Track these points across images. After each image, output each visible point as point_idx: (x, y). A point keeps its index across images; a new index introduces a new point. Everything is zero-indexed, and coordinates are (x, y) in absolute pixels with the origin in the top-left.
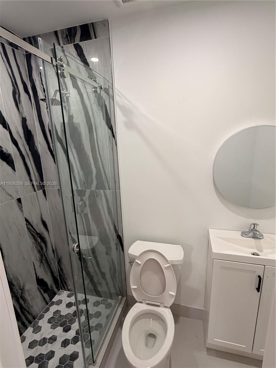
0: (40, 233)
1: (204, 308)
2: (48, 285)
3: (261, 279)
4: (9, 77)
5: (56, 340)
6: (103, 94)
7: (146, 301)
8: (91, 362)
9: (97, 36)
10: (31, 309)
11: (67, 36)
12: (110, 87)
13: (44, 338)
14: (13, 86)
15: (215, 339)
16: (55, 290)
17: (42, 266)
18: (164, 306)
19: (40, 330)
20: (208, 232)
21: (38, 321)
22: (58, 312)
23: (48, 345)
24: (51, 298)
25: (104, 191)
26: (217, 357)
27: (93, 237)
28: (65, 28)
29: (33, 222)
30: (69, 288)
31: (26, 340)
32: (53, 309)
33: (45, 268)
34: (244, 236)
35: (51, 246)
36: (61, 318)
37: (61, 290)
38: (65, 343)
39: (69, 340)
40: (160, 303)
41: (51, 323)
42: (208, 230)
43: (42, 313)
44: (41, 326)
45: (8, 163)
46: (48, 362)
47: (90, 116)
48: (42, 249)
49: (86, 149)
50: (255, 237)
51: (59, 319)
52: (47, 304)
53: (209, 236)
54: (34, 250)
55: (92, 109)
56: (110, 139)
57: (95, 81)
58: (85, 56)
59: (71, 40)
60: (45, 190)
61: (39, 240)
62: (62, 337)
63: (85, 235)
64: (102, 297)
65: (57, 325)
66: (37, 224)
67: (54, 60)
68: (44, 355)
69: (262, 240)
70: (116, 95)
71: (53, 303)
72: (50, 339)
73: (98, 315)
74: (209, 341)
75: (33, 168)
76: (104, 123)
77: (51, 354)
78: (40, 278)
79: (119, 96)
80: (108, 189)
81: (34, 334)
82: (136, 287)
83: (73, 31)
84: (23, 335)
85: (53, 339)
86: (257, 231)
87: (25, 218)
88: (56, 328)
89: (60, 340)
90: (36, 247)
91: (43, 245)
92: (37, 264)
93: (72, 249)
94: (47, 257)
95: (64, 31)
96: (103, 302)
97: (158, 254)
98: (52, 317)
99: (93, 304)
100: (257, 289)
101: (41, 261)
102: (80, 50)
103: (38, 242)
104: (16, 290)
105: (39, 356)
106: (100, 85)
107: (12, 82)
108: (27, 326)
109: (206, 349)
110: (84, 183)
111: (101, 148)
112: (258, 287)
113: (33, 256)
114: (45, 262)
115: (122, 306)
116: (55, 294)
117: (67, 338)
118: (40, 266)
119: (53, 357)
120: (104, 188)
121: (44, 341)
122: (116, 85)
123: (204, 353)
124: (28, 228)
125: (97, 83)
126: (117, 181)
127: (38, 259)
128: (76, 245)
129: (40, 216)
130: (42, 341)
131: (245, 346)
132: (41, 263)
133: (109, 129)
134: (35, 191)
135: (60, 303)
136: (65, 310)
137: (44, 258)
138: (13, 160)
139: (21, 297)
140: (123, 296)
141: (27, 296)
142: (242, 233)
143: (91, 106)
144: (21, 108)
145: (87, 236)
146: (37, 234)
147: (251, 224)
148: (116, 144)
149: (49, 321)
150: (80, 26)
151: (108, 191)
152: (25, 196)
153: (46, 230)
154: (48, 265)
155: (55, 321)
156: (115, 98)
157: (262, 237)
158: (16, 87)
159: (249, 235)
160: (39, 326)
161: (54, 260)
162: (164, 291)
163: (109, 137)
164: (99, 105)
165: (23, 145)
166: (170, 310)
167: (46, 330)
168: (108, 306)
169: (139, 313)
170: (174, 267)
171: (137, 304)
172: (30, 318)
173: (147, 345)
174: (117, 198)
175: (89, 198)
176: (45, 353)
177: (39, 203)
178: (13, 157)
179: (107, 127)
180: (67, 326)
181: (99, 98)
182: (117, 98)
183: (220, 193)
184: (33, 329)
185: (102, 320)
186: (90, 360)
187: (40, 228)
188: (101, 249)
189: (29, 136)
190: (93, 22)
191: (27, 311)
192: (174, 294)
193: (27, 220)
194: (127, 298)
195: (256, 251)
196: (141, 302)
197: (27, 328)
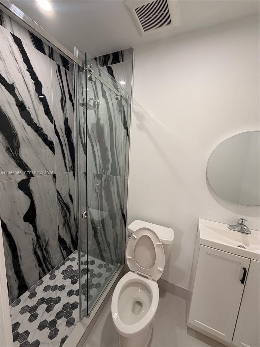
0: (67, 203)
1: (189, 289)
2: (67, 245)
3: (246, 271)
4: (60, 88)
5: (64, 289)
6: (123, 102)
7: (138, 271)
8: (86, 314)
9: (123, 60)
10: (51, 260)
11: (103, 61)
12: (129, 98)
13: (56, 285)
14: (62, 94)
15: (196, 320)
16: (72, 249)
17: (64, 228)
18: (152, 279)
19: (55, 278)
20: (198, 220)
21: (55, 271)
22: (70, 266)
23: (57, 291)
24: (68, 255)
25: (116, 177)
26: (197, 338)
27: (104, 212)
28: (102, 55)
29: (62, 194)
30: (83, 250)
31: (43, 283)
32: (68, 263)
33: (67, 231)
34: (231, 229)
35: (73, 214)
36: (71, 272)
37: (76, 250)
38: (70, 293)
39: (73, 291)
40: (149, 275)
41: (63, 275)
42: (198, 219)
43: (59, 265)
44: (56, 275)
45: (50, 148)
46: (55, 306)
47: (112, 119)
48: (66, 215)
49: (107, 143)
50: (242, 231)
51: (70, 273)
52: (64, 259)
53: (199, 224)
54: (60, 215)
55: (114, 114)
56: (125, 136)
57: (118, 90)
58: (114, 74)
59: (105, 64)
60: (75, 172)
61: (65, 209)
62: (69, 287)
63: (99, 210)
64: (105, 262)
65: (67, 277)
66: (65, 196)
67: (84, 65)
68: (53, 299)
69: (248, 235)
70: (133, 104)
71: (68, 259)
72: (60, 287)
73: (100, 275)
74: (190, 321)
75: (68, 155)
76: (121, 124)
77: (58, 300)
78: (61, 237)
79: (135, 105)
80: (119, 176)
81: (50, 280)
82: (131, 258)
83: (107, 57)
84: (42, 279)
85: (62, 288)
86: (245, 226)
87: (57, 190)
88: (66, 279)
89: (67, 290)
90: (62, 213)
91: (68, 213)
92: (61, 226)
93: (81, 216)
94: (69, 223)
95: (101, 58)
96: (105, 266)
97: (151, 233)
98: (66, 270)
99: (97, 266)
100: (241, 280)
101: (64, 225)
102: (110, 71)
103: (64, 210)
104: (41, 243)
105: (49, 299)
106: (121, 94)
107: (62, 92)
108: (46, 273)
109: (186, 327)
110: (102, 169)
111: (117, 144)
112: (242, 279)
113: (58, 219)
114: (67, 226)
115: (119, 272)
116: (72, 252)
117: (73, 289)
118: (63, 228)
119: (59, 302)
120: (116, 175)
121: (55, 288)
122: (134, 97)
123: (185, 331)
124: (57, 197)
125: (119, 92)
126: (127, 170)
127: (62, 223)
128: (85, 213)
129: (68, 191)
130: (54, 287)
131: (224, 335)
132: (64, 226)
133: (125, 130)
134: (67, 171)
135: (73, 260)
136: (76, 266)
137: (67, 223)
138: (54, 146)
139: (45, 249)
140: (121, 264)
141: (49, 249)
142: (229, 226)
143: (114, 112)
144: (66, 111)
145: (100, 211)
146: (64, 203)
147: (239, 219)
148: (129, 141)
149: (63, 273)
150: (113, 53)
151: (118, 177)
152: (59, 173)
153: (71, 202)
154: (69, 229)
155: (67, 274)
156: (132, 106)
157: (249, 233)
158: (64, 96)
159: (237, 229)
160: (54, 275)
161: (74, 226)
162: (154, 265)
163: (125, 135)
164: (120, 110)
165: (63, 137)
166: (157, 283)
167: (59, 279)
168: (109, 270)
169: (130, 280)
170: (164, 246)
171: (130, 273)
172: (50, 267)
173: (133, 311)
174: (125, 183)
175: (104, 181)
176: (54, 298)
177: (69, 181)
178: (54, 144)
179: (123, 127)
180: (75, 279)
181: (120, 105)
182: (133, 106)
183: (211, 188)
184: (50, 276)
185: (102, 281)
186: (85, 312)
187: (67, 200)
188: (109, 222)
189: (68, 131)
190: (122, 50)
191: (47, 261)
192: (162, 270)
193: (58, 192)
194: (124, 267)
195: (242, 244)
196: (134, 272)
197: (46, 275)
